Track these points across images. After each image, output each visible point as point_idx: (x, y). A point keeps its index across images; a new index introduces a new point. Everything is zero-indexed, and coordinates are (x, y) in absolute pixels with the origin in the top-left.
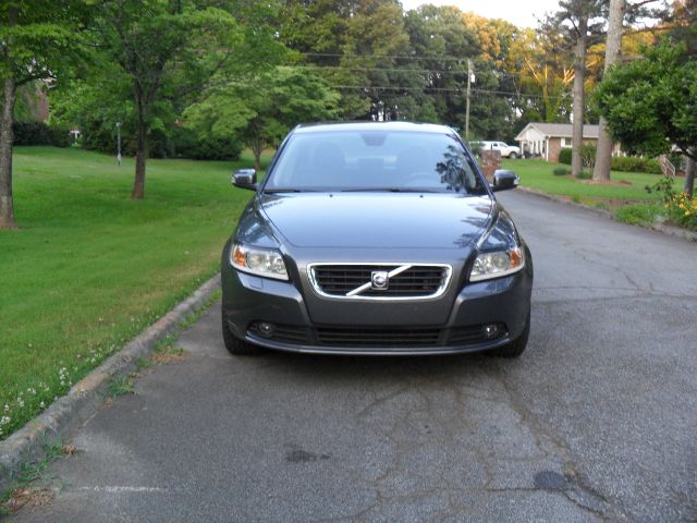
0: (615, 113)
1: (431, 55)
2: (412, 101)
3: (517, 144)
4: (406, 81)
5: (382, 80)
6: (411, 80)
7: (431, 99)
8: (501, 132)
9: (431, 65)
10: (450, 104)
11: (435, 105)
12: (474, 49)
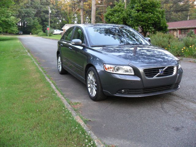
0: (112, 21)
1: (36, 5)
2: (31, 19)
3: (62, 30)
4: (29, 13)
5: (23, 13)
6: (31, 12)
7: (36, 18)
8: (57, 27)
9: (36, 8)
10: (42, 19)
11: (38, 20)
12: (48, 3)
